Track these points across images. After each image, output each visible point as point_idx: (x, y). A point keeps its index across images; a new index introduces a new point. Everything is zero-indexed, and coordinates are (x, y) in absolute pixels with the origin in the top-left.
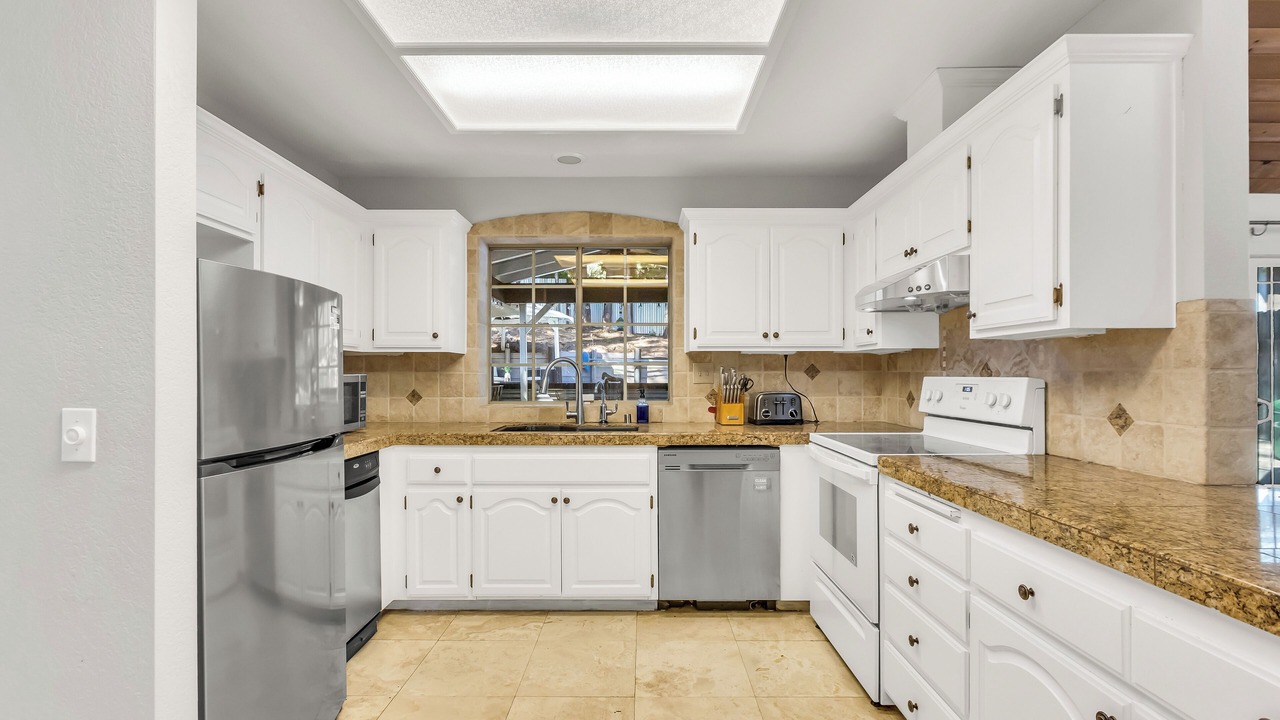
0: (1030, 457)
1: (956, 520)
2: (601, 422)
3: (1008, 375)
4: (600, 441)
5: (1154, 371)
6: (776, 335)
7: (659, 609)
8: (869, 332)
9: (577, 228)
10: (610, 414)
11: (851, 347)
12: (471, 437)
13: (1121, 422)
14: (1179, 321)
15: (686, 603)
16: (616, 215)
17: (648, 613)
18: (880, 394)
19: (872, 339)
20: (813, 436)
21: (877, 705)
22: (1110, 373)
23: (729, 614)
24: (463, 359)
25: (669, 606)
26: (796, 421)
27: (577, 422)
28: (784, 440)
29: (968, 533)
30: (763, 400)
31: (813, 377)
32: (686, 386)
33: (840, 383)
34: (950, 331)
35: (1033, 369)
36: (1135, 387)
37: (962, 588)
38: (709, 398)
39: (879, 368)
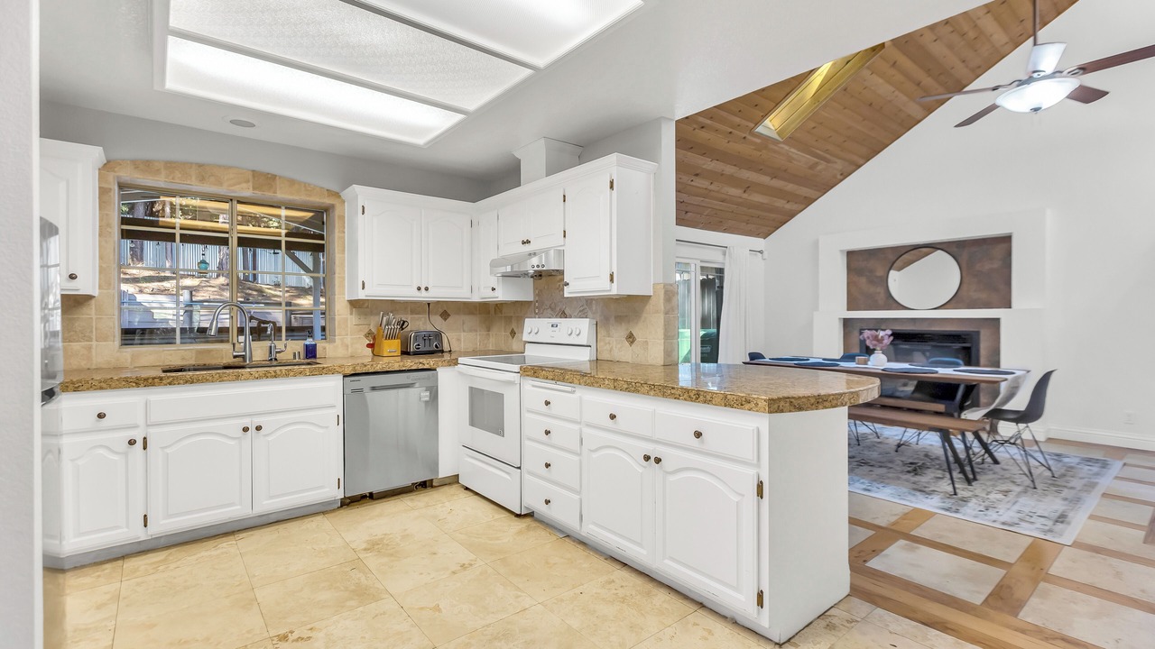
0: (590, 361)
1: (573, 392)
2: (271, 360)
3: (576, 317)
4: (292, 374)
5: (644, 315)
6: (427, 289)
7: (341, 506)
8: (493, 289)
9: (239, 183)
10: (279, 352)
11: (476, 298)
12: (146, 379)
13: (631, 340)
14: (654, 292)
15: (363, 497)
16: (280, 177)
17: (334, 510)
18: (489, 331)
19: (496, 294)
20: (461, 360)
21: (518, 516)
22: (626, 316)
23: (399, 497)
24: (93, 301)
25: (349, 502)
26: (438, 351)
27: (245, 361)
28: (440, 363)
29: (580, 397)
30: (416, 337)
31: (445, 319)
32: (347, 326)
33: (463, 323)
34: (541, 291)
35: (590, 314)
36: (637, 323)
37: (576, 427)
38: (366, 336)
39: (489, 313)
